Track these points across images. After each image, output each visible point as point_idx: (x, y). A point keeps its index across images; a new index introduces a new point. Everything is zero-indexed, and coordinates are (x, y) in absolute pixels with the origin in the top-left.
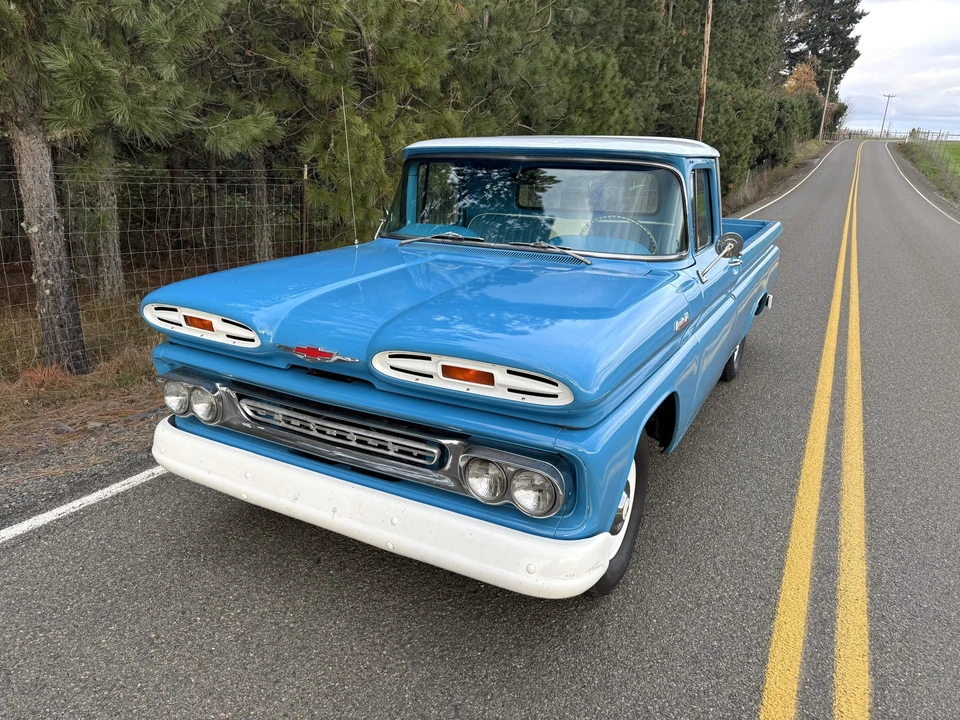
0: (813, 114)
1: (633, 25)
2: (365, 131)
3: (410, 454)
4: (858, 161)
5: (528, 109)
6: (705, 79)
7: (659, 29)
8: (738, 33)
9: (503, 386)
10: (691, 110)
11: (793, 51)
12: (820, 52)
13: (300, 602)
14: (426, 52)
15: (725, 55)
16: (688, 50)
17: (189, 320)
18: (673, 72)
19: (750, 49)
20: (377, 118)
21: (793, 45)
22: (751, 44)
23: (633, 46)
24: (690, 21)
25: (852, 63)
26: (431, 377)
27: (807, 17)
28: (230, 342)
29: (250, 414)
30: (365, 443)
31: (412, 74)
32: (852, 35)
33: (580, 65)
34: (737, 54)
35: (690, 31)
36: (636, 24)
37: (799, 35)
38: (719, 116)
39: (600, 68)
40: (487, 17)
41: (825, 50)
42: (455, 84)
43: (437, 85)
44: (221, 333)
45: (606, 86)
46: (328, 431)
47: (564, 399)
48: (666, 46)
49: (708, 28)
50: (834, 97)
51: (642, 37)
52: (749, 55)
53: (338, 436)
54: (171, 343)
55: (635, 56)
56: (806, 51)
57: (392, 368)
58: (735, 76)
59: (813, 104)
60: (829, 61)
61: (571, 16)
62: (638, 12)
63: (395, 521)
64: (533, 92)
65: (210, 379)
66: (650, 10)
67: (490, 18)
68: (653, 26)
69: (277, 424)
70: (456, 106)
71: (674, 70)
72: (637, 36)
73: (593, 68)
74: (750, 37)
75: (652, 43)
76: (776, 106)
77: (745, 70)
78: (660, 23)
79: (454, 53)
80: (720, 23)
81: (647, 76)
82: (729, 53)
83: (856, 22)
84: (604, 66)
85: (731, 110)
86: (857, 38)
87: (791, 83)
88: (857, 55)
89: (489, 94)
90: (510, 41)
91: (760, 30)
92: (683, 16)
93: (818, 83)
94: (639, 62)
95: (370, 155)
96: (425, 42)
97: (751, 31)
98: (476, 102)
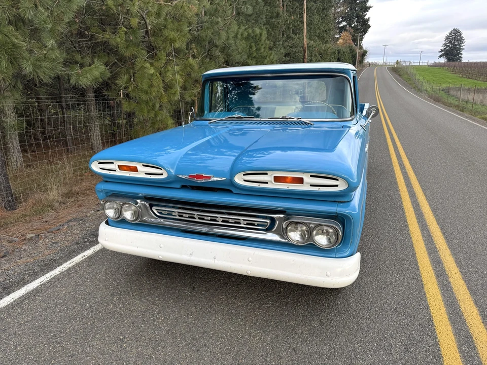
0: (352, 56)
1: (268, 15)
2: (152, 71)
3: (254, 225)
4: (376, 77)
5: (228, 57)
6: (306, 40)
7: (281, 17)
9: (307, 183)
10: (300, 55)
11: (340, 26)
12: (353, 26)
13: (193, 310)
14: (178, 30)
16: (295, 26)
17: (120, 167)
18: (289, 37)
19: (322, 25)
20: (156, 63)
21: (340, 23)
22: (322, 23)
23: (269, 25)
24: (294, 12)
25: (367, 30)
26: (267, 183)
27: (346, 9)
28: (148, 176)
29: (158, 214)
30: (227, 222)
31: (173, 41)
32: (366, 17)
33: (249, 35)
34: (317, 28)
35: (295, 17)
36: (270, 14)
37: (342, 18)
38: (312, 57)
39: (259, 36)
40: (203, 12)
41: (355, 25)
42: (193, 45)
43: (184, 46)
44: (142, 172)
45: (262, 45)
46: (206, 218)
47: (342, 186)
48: (285, 24)
49: (305, 15)
50: (361, 47)
51: (273, 20)
52: (322, 28)
53: (211, 220)
54: (107, 181)
55: (271, 30)
56: (346, 25)
57: (245, 181)
58: (317, 38)
59: (352, 50)
60: (357, 30)
61: (245, 10)
62: (270, 8)
63: (250, 259)
64: (229, 49)
65: (133, 197)
66: (275, 7)
67: (205, 12)
68: (278, 15)
69: (175, 217)
70: (194, 57)
71: (289, 36)
72: (271, 20)
73: (256, 36)
74: (322, 19)
75: (278, 23)
76: (337, 52)
77: (321, 35)
78: (281, 14)
79: (191, 30)
81: (278, 39)
82: (313, 27)
83: (368, 11)
84: (261, 35)
85: (318, 55)
86: (369, 18)
87: (341, 41)
88: (370, 27)
89: (209, 50)
90: (217, 23)
91: (326, 16)
92: (291, 10)
93: (353, 40)
94: (273, 33)
95: (155, 83)
96: (176, 24)
97: (322, 17)
98: (202, 55)
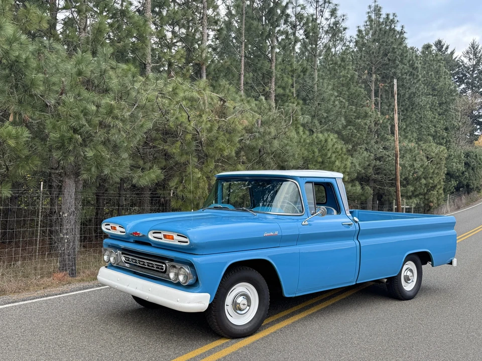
1: (353, 115)
2: (199, 175)
5: (283, 163)
6: (397, 142)
7: (370, 116)
8: (429, 114)
9: (176, 240)
11: (481, 120)
14: (228, 140)
15: (422, 126)
16: (393, 126)
19: (440, 122)
20: (205, 169)
21: (480, 117)
22: (440, 119)
31: (222, 150)
33: (313, 140)
36: (355, 114)
39: (324, 141)
40: (260, 122)
42: (242, 153)
43: (233, 154)
45: (328, 150)
48: (376, 124)
49: (396, 116)
51: (359, 121)
55: (355, 131)
58: (431, 138)
61: (302, 120)
62: (356, 108)
64: (285, 154)
65: (116, 248)
68: (366, 116)
70: (243, 163)
71: (384, 137)
72: (357, 121)
73: (320, 142)
74: (439, 115)
75: (366, 124)
77: (439, 135)
79: (242, 139)
80: (414, 110)
81: (365, 141)
84: (326, 141)
89: (260, 156)
92: (387, 108)
94: (359, 135)
95: (201, 185)
96: (228, 136)
98: (254, 161)
